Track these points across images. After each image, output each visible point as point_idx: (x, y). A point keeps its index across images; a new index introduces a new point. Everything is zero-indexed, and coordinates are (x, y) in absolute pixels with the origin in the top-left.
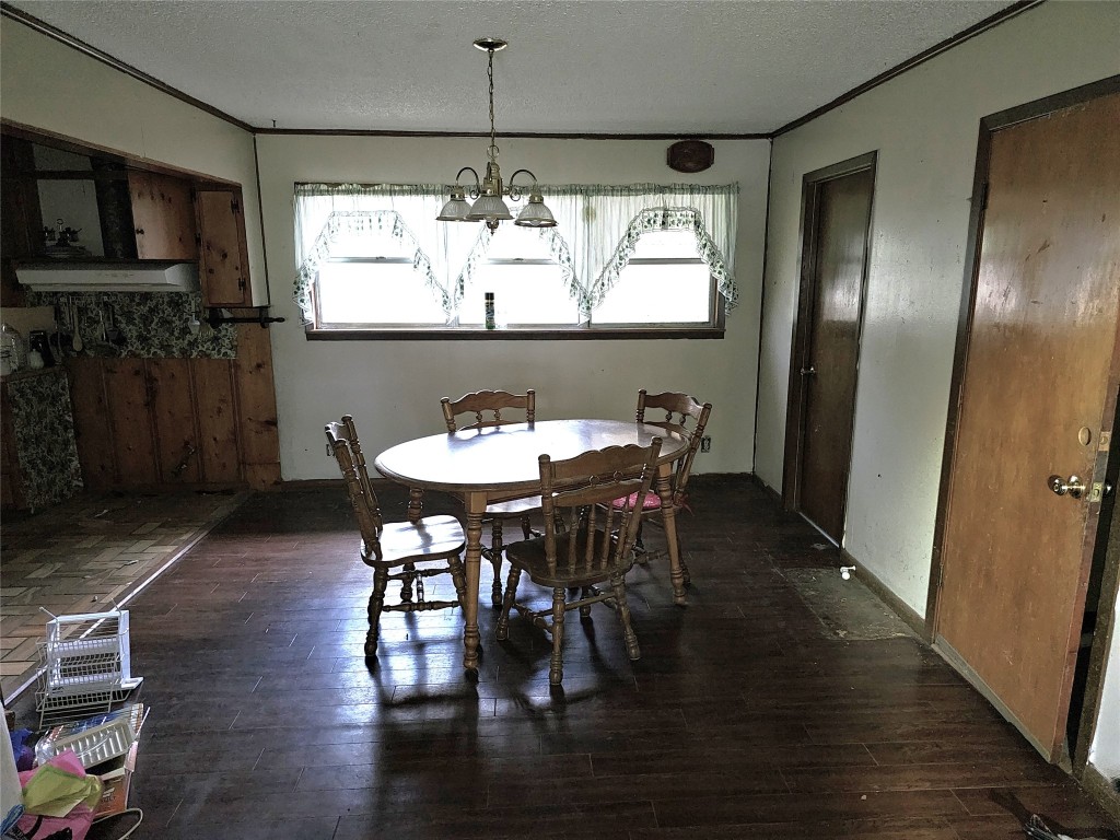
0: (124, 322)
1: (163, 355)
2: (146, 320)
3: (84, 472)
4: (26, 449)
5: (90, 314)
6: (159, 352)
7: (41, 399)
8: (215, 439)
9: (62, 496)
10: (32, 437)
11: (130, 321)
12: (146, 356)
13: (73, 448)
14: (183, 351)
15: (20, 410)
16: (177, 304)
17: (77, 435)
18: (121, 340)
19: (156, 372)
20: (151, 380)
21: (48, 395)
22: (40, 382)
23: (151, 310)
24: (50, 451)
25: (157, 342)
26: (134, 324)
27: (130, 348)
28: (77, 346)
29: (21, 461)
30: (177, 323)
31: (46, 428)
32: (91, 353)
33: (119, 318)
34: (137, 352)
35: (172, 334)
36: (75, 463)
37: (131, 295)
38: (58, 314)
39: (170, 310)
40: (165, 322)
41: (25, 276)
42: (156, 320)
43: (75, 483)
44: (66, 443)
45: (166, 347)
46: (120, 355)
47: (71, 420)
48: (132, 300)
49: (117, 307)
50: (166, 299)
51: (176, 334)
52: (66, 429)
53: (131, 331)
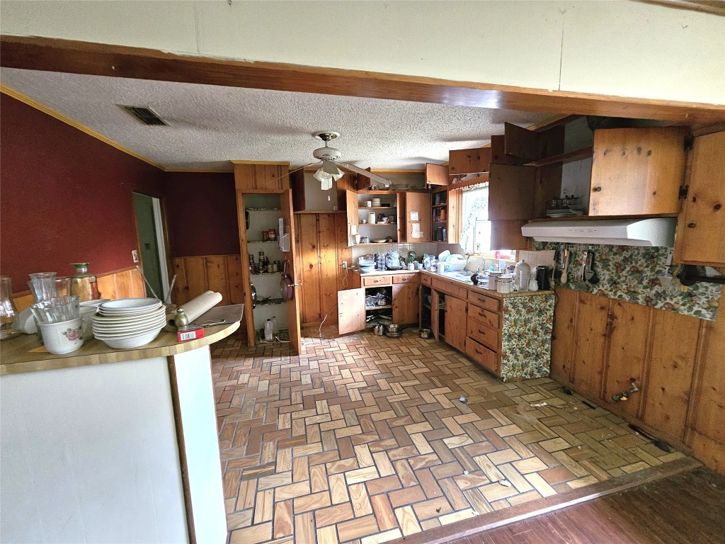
0: (600, 267)
1: (627, 299)
2: (619, 267)
3: (552, 364)
4: (509, 341)
5: (577, 259)
6: (624, 296)
7: (530, 311)
8: (663, 389)
9: (532, 374)
10: (516, 334)
11: (606, 266)
12: (612, 297)
13: (547, 346)
14: (648, 300)
15: (510, 315)
16: (652, 257)
17: (553, 338)
18: (595, 280)
19: (618, 311)
20: (612, 317)
21: (536, 309)
22: (531, 300)
23: (625, 260)
24: (528, 344)
25: (624, 287)
26: (608, 270)
27: (601, 288)
28: (564, 279)
29: (503, 347)
30: (649, 273)
31: (529, 330)
32: (572, 286)
33: (598, 263)
34: (606, 292)
35: (640, 282)
36: (547, 357)
37: (611, 247)
38: (557, 257)
39: (643, 261)
40: (636, 272)
41: (527, 231)
42: (628, 269)
43: (545, 369)
44: (543, 342)
45: (633, 294)
46: (592, 292)
47: (551, 328)
48: (611, 250)
49: (597, 255)
50: (642, 251)
51: (645, 282)
52: (546, 333)
53: (604, 275)
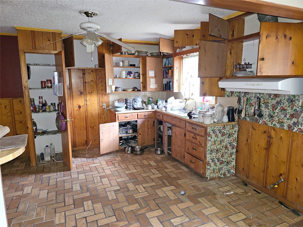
0: (264, 107)
1: (278, 126)
2: (274, 107)
3: (236, 168)
4: (211, 154)
5: (251, 102)
6: (277, 124)
7: (223, 135)
8: (297, 179)
9: (224, 175)
10: (215, 149)
11: (267, 107)
12: (270, 125)
13: (234, 156)
14: (289, 127)
15: (212, 138)
16: (292, 101)
17: (237, 151)
18: (261, 116)
19: (273, 133)
20: (270, 137)
21: (227, 133)
22: (224, 128)
23: (278, 103)
24: (222, 156)
25: (277, 119)
26: (268, 109)
27: (264, 120)
28: (243, 115)
29: (207, 158)
30: (290, 111)
31: (223, 147)
32: (248, 119)
33: (262, 105)
34: (267, 122)
35: (285, 116)
36: (234, 163)
37: (270, 95)
38: (239, 101)
39: (287, 103)
40: (283, 109)
41: (222, 84)
42: (279, 108)
43: (232, 171)
44: (231, 154)
45: (281, 123)
46: (259, 122)
47: (236, 145)
48: (270, 97)
49: (262, 100)
50: (287, 98)
51: (288, 116)
52: (233, 148)
53: (266, 112)
